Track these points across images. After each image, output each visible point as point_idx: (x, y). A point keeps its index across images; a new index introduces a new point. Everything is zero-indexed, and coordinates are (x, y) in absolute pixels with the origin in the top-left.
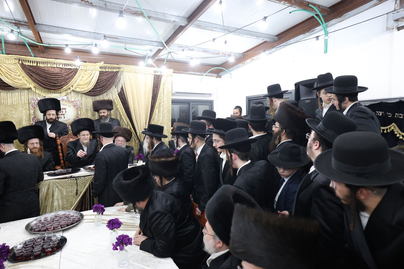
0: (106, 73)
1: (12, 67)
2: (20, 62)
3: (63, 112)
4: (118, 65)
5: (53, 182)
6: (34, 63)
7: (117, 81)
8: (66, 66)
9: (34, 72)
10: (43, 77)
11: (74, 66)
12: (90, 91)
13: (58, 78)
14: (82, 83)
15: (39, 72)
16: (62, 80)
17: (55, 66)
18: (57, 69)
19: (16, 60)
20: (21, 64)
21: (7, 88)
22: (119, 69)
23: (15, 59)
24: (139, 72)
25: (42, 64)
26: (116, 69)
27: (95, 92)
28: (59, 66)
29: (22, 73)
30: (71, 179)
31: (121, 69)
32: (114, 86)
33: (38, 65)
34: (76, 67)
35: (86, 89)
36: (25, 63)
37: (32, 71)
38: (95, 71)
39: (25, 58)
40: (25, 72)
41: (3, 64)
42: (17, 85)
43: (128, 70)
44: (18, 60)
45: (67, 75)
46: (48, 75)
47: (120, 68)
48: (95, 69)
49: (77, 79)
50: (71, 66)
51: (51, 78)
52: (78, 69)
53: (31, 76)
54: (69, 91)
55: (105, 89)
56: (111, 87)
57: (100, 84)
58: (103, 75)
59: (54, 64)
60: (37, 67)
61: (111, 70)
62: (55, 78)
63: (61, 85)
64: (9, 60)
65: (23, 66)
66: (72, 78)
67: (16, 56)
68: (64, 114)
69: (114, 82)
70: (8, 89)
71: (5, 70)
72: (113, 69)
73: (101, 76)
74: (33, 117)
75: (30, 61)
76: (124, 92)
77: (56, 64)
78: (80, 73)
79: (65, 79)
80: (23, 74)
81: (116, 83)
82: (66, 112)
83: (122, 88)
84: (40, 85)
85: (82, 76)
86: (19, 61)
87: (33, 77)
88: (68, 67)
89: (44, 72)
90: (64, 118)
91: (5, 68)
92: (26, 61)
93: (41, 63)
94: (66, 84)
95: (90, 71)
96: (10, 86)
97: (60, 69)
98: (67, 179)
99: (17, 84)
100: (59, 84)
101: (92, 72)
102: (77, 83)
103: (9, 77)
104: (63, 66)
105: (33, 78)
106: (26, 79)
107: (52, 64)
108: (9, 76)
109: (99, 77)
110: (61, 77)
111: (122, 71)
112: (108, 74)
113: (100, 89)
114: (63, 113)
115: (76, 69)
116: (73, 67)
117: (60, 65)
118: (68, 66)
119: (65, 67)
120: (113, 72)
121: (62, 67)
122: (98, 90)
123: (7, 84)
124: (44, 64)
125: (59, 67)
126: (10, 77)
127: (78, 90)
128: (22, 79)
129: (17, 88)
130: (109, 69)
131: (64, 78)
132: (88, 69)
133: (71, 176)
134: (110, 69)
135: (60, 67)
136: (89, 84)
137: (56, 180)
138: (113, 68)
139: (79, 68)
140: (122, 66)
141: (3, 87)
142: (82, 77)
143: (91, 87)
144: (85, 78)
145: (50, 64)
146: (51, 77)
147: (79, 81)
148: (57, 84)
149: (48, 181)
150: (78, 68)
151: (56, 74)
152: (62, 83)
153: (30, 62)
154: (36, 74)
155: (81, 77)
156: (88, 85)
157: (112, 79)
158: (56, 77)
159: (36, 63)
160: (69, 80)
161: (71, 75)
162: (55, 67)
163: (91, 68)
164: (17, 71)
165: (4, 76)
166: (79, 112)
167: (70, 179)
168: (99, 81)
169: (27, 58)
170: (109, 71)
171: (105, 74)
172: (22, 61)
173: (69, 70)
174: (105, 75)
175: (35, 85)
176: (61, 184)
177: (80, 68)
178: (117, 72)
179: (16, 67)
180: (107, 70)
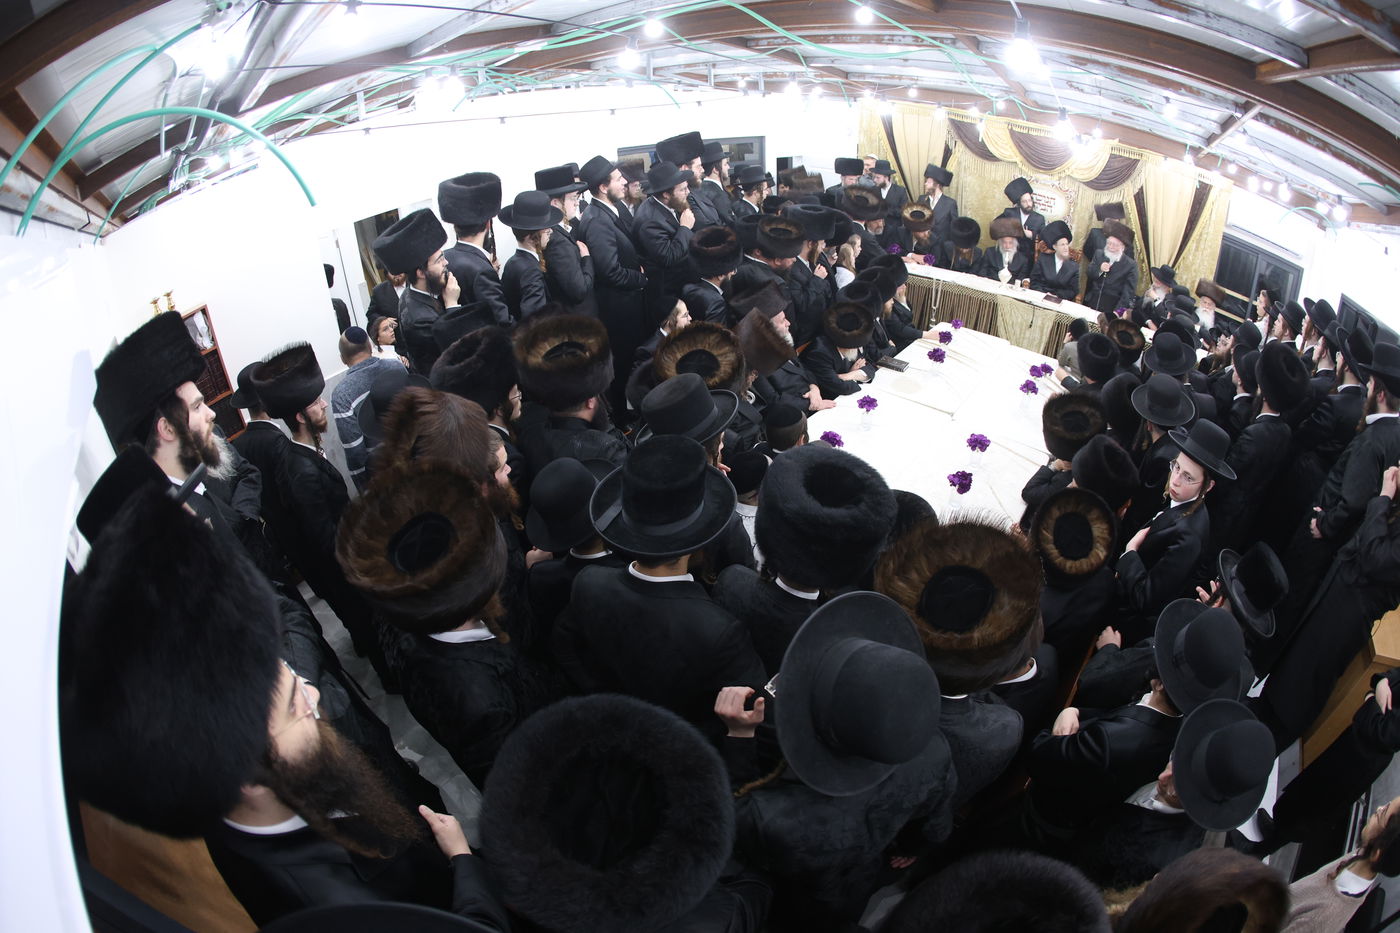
0: (1120, 159)
1: (1001, 132)
4: (1142, 149)
7: (1136, 173)
10: (1033, 150)
12: (1091, 181)
14: (1081, 167)
15: (1029, 141)
20: (1010, 128)
22: (1141, 156)
23: (1005, 122)
25: (1034, 131)
26: (1136, 156)
31: (1144, 157)
32: (1130, 181)
35: (1086, 176)
36: (1015, 128)
37: (1021, 139)
38: (1104, 152)
39: (1016, 122)
40: (1013, 139)
42: (1000, 155)
43: (1154, 160)
44: (1007, 125)
45: (1064, 151)
46: (1039, 147)
48: (1103, 149)
51: (1042, 154)
53: (1019, 147)
54: (1063, 175)
55: (1115, 184)
57: (1108, 174)
58: (1115, 161)
60: (1028, 136)
63: (1054, 165)
64: (998, 124)
65: (1012, 132)
66: (1070, 157)
67: (1007, 120)
69: (1130, 174)
71: (992, 136)
72: (1130, 154)
73: (1112, 161)
76: (1143, 193)
81: (1133, 178)
83: (1141, 187)
84: (1028, 161)
86: (1010, 124)
87: (1022, 148)
89: (1034, 142)
92: (1017, 126)
94: (1060, 164)
96: (993, 156)
99: (1003, 155)
100: (1052, 163)
102: (1075, 165)
106: (1014, 149)
108: (995, 144)
109: (1109, 163)
110: (1055, 153)
111: (1145, 160)
112: (1123, 160)
120: (1130, 159)
122: (1104, 181)
124: (1037, 132)
127: (1075, 175)
128: (1009, 149)
129: (998, 160)
130: (1125, 153)
131: (1059, 155)
140: (1146, 152)
141: (988, 157)
143: (1094, 174)
148: (1049, 162)
152: (1056, 162)
153: (1021, 128)
154: (1024, 143)
156: (1091, 170)
158: (1050, 152)
159: (1028, 129)
160: (1065, 159)
164: (1005, 137)
165: (990, 144)
168: (1107, 169)
169: (1019, 123)
170: (1126, 156)
174: (1118, 161)
175: (1022, 159)
178: (1137, 161)
179: (1004, 132)
180: (1122, 154)
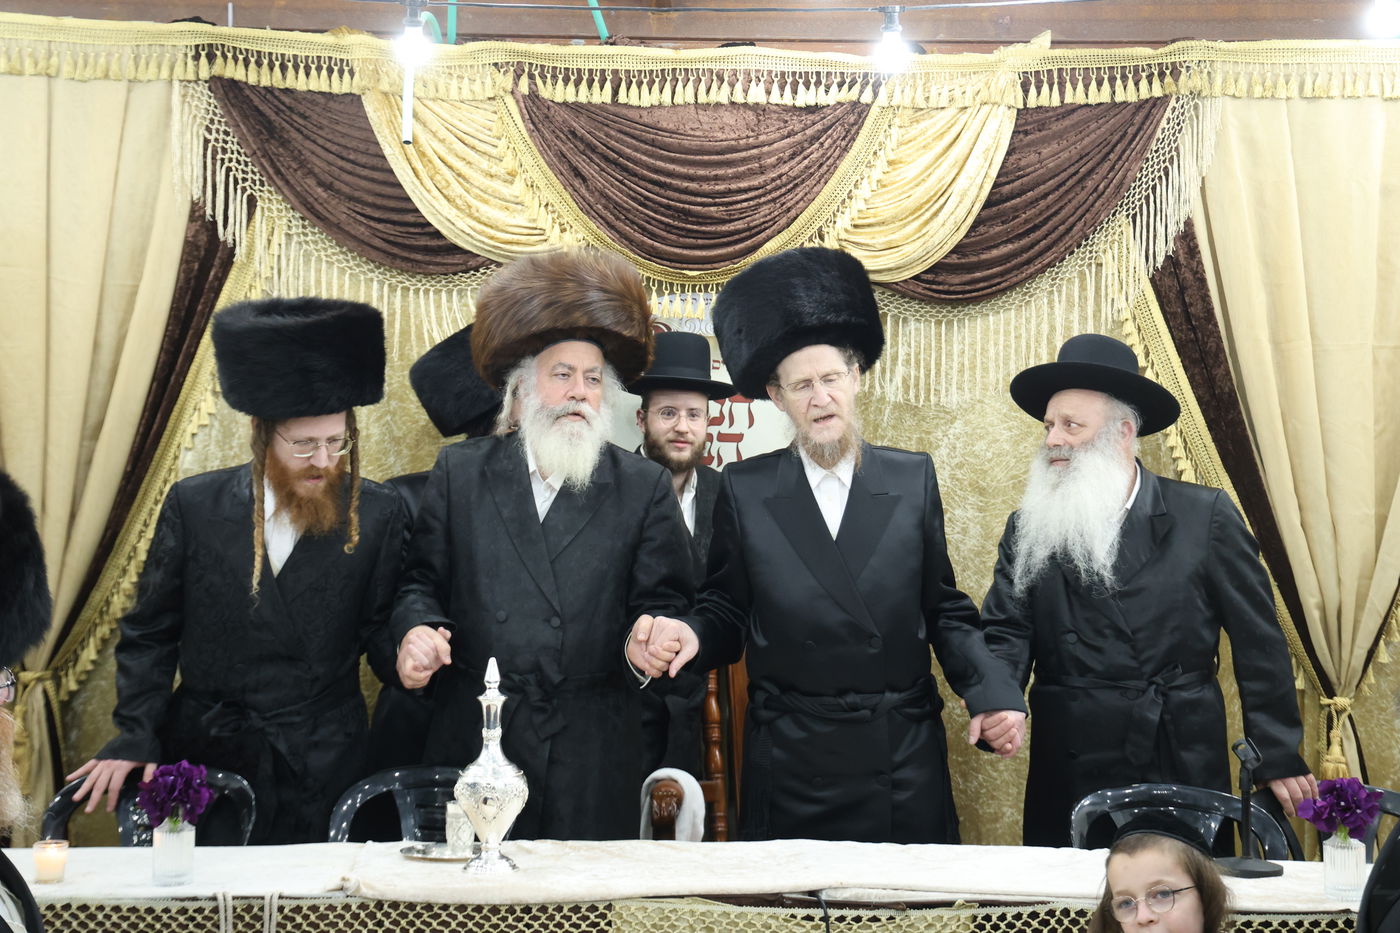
0: (1067, 122)
1: (477, 121)
2: (524, 82)
3: (731, 423)
4: (1165, 43)
5: (692, 913)
6: (596, 84)
7: (1149, 172)
8: (788, 88)
9: (593, 149)
10: (643, 178)
11: (840, 85)
12: (936, 268)
13: (738, 177)
14: (885, 209)
15: (623, 143)
16: (759, 197)
17: (721, 95)
18: (728, 118)
19: (499, 77)
20: (524, 96)
21: (438, 259)
22: (1168, 79)
23: (496, 64)
24: (1335, 92)
25: (645, 87)
26: (1144, 84)
27: (978, 275)
28: (746, 91)
29: (528, 160)
30: (811, 912)
31: (1183, 78)
32: (1122, 218)
33: (622, 98)
34: (853, 95)
35: (912, 250)
36: (545, 92)
37: (582, 140)
38: (986, 108)
39: (548, 57)
40: (545, 147)
41: (430, 104)
42: (492, 238)
43: (1243, 83)
44: (511, 76)
45: (792, 157)
46: (673, 161)
47: (1176, 73)
48: (983, 96)
49: (854, 178)
50: (822, 88)
51: (693, 186)
52: (868, 106)
53: (572, 176)
55: (1048, 248)
56: (1095, 225)
57: (1015, 209)
58: (1045, 141)
59: (715, 86)
60: (611, 116)
61: (1104, 96)
62: (716, 178)
63: (752, 231)
64: (466, 80)
65: (537, 112)
66: (824, 179)
67: (500, 50)
69: (1121, 183)
70: (442, 269)
71: (442, 141)
72: (1119, 82)
73: (1028, 145)
75: (579, 70)
76: (1200, 263)
77: (725, 84)
78: (881, 138)
79: (779, 188)
80: (533, 164)
81: (1136, 195)
83: (1187, 237)
84: (623, 237)
85: (892, 157)
86: (518, 77)
87: (584, 180)
88: (805, 98)
89: (653, 143)
91: (443, 133)
92: (554, 77)
93: (640, 84)
94: (783, 221)
95: (952, 111)
96: (454, 249)
97: (750, 116)
98: (783, 912)
99: (492, 232)
100: (739, 225)
101: (964, 117)
102: (857, 205)
103: (456, 189)
104: (768, 92)
105: (583, 190)
106: (548, 195)
107: (702, 88)
108: (455, 184)
109: (1013, 158)
110: (752, 173)
111: (1195, 94)
112: (1080, 127)
113: (1010, 246)
114: (734, 430)
115: (855, 104)
116: (834, 97)
117: (753, 83)
118: (801, 88)
119: (780, 102)
120: (1114, 106)
121: (762, 99)
122: (995, 253)
123: (438, 234)
124: (656, 87)
125: (745, 105)
126: (459, 190)
128: (527, 197)
129: (493, 262)
130: (1087, 87)
131: (773, 180)
132: (933, 103)
133: (812, 893)
134: (1100, 84)
135: (751, 100)
136: (936, 214)
138: (1124, 78)
139: (876, 94)
140: (1192, 51)
141: (419, 257)
142: (890, 163)
144: (909, 172)
145: (690, 84)
146: (691, 179)
147: (868, 195)
148: (724, 222)
149: (668, 905)
150: (866, 98)
151: (722, 155)
152: (758, 218)
153: (577, 84)
154: (606, 159)
155: (881, 164)
156: (927, 222)
157: (1107, 165)
158: (721, 172)
159: (608, 86)
160: (800, 192)
161: (815, 153)
162: (718, 105)
163: (957, 94)
164: (503, 143)
165: (429, 184)
167: (801, 912)
168: (1007, 188)
169: (563, 57)
170: (1093, 99)
171: (1056, 127)
172: (531, 77)
173: (811, 117)
174: (1059, 136)
175: (593, 233)
177: (882, 100)
178: (1156, 105)
179: (495, 117)
180: (1075, 96)
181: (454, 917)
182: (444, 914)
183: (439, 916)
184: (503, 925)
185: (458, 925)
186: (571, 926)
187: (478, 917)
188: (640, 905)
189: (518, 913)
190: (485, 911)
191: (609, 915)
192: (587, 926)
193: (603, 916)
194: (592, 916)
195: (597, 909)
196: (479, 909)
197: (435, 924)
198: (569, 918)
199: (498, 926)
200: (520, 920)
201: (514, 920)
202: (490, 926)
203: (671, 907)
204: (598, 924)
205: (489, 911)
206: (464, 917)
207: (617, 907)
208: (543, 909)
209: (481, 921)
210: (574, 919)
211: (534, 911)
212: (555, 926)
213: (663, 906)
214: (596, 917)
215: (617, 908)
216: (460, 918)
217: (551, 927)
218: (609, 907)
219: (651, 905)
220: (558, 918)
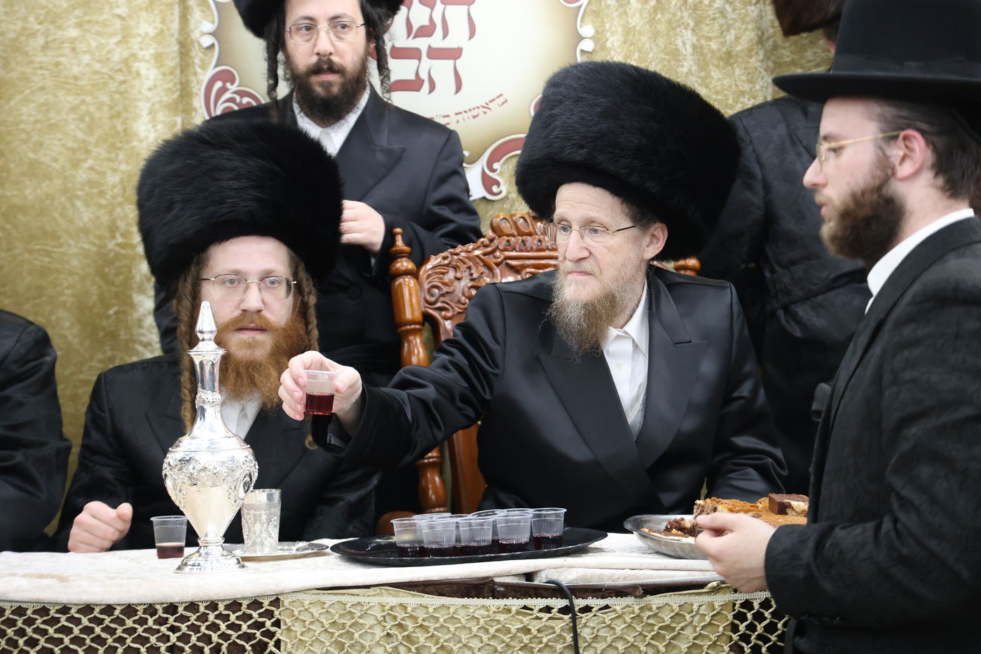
3: (446, 34)
30: (529, 602)
68: (454, 54)
74: (211, 72)
82: (471, 36)
90: (458, 88)
98: (493, 604)
114: (450, 43)
133: (529, 576)
137: (413, 600)
166: (587, 30)
167: (515, 603)
176: (443, 637)
181: (77, 622)
182: (63, 618)
183: (57, 620)
184: (140, 630)
185: (82, 631)
186: (228, 627)
187: (107, 620)
188: (315, 598)
189: (160, 613)
190: (117, 613)
191: (276, 613)
192: (249, 627)
193: (269, 614)
194: (255, 615)
195: (260, 605)
196: (109, 609)
197: (51, 631)
198: (225, 618)
199: (135, 630)
200: (162, 621)
201: (155, 622)
202: (124, 631)
203: (355, 600)
204: (263, 625)
205: (122, 612)
206: (90, 620)
207: (286, 601)
208: (192, 607)
209: (113, 625)
210: (233, 618)
211: (181, 610)
212: (208, 628)
213: (343, 599)
214: (261, 615)
215: (286, 603)
216: (85, 621)
217: (203, 629)
218: (276, 602)
219: (330, 599)
220: (211, 617)
